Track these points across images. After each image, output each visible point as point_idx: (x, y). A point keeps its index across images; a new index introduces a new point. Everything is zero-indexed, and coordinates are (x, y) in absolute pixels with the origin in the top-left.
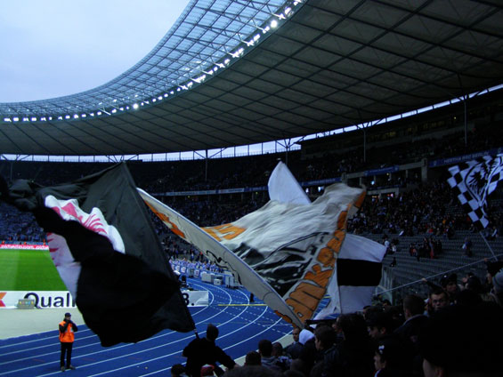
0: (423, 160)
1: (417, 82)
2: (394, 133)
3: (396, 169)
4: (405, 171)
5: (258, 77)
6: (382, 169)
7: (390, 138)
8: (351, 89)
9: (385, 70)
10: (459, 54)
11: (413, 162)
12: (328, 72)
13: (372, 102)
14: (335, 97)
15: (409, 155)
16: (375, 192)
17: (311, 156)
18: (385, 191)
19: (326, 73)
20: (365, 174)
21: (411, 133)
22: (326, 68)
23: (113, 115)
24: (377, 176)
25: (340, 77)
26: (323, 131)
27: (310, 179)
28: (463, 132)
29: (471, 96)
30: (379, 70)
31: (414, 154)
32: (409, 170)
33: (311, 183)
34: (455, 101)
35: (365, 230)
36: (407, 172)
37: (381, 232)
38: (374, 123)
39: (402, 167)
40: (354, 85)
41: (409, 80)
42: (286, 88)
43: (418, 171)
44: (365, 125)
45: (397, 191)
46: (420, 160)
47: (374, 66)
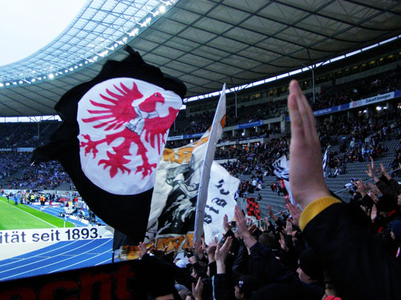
0: (281, 116)
1: (276, 54)
2: (259, 95)
3: (261, 123)
4: (267, 125)
5: (150, 52)
6: (251, 123)
7: (256, 99)
8: (225, 60)
9: (251, 45)
10: (308, 33)
11: (274, 117)
12: (206, 47)
13: (242, 70)
14: (212, 67)
15: (271, 112)
16: (245, 142)
17: (193, 114)
18: (253, 141)
19: (205, 48)
20: (237, 127)
21: (271, 95)
22: (205, 45)
23: (33, 84)
24: (247, 129)
25: (216, 51)
26: (203, 94)
27: (193, 133)
28: (312, 94)
29: (318, 65)
30: (247, 46)
31: (274, 111)
32: (271, 124)
33: (194, 136)
34: (305, 69)
35: (237, 172)
36: (269, 125)
37: (250, 173)
38: (243, 87)
39: (266, 122)
40: (227, 57)
41: (270, 53)
42: (173, 60)
43: (278, 124)
44: (236, 89)
45: (262, 140)
46: (279, 116)
47: (243, 42)
